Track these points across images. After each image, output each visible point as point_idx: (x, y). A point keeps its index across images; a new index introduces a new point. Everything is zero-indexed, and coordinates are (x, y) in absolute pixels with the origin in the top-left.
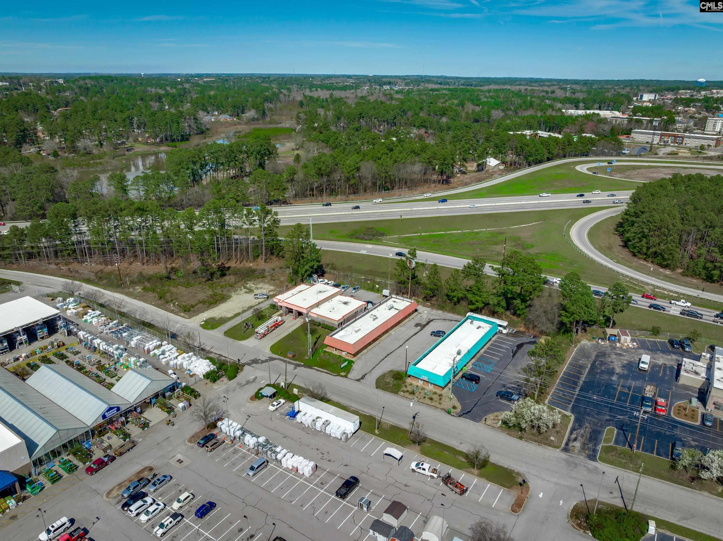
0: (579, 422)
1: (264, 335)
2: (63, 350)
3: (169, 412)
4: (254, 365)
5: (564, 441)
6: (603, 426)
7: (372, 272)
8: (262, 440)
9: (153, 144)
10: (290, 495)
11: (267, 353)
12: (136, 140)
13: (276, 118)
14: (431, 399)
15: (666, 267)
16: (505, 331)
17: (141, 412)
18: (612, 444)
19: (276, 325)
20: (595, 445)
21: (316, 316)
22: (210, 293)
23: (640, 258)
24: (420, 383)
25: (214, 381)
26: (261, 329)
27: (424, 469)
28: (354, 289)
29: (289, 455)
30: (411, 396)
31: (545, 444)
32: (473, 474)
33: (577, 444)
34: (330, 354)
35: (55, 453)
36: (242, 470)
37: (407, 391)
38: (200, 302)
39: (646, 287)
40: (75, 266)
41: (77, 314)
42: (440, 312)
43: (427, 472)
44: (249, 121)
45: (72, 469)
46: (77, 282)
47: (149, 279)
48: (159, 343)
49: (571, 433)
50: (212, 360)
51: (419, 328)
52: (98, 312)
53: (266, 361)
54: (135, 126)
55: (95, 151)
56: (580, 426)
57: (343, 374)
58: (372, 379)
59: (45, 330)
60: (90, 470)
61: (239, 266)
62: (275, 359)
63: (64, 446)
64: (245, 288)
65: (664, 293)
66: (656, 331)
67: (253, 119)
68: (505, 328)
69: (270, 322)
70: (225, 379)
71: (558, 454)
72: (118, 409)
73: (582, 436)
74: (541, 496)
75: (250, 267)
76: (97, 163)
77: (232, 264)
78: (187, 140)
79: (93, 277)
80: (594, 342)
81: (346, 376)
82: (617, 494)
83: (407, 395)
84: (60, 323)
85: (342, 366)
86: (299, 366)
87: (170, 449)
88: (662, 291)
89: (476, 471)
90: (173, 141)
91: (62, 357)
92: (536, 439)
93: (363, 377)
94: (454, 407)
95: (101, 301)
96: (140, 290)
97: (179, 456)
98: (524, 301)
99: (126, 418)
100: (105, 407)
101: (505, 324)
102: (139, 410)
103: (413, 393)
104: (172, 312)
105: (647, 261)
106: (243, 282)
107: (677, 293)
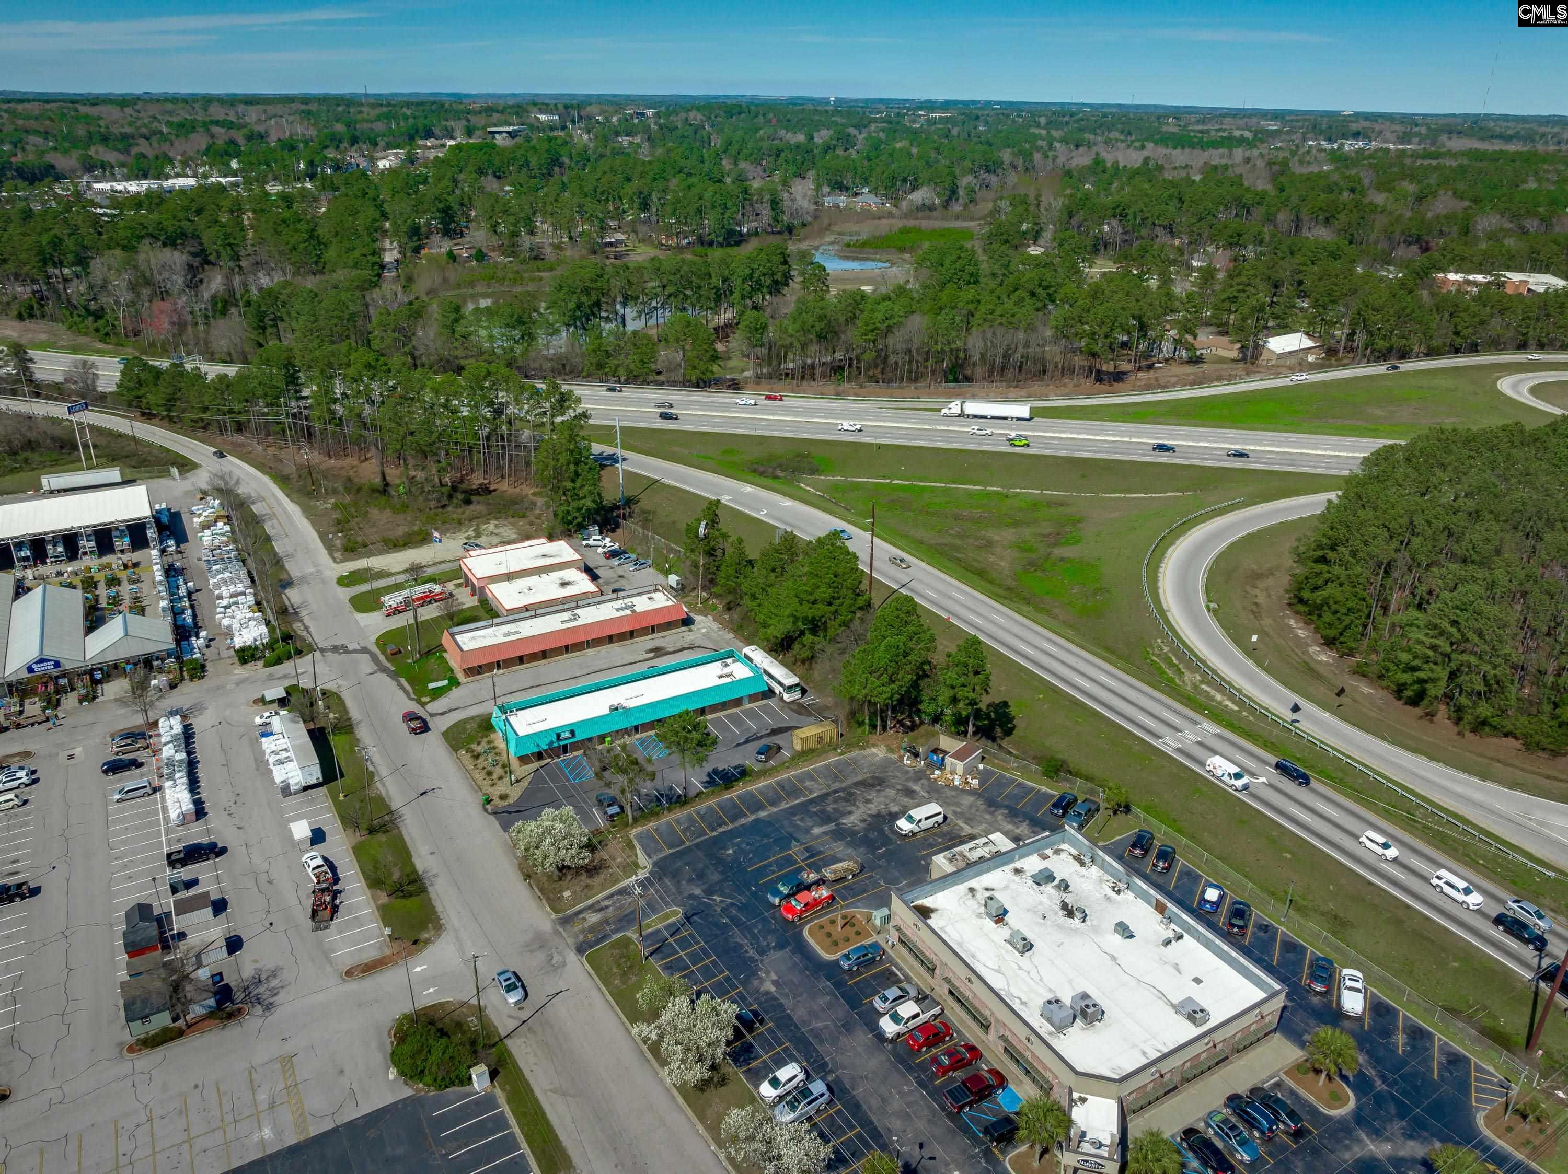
1: (396, 611)
2: (124, 574)
4: (329, 654)
5: (580, 907)
6: (671, 903)
9: (671, 247)
11: (370, 641)
12: (645, 240)
14: (490, 774)
16: (785, 700)
17: (98, 683)
19: (422, 601)
20: (618, 930)
21: (492, 597)
22: (416, 527)
23: (1297, 612)
25: (241, 662)
26: (393, 599)
28: (635, 564)
30: (468, 761)
31: (548, 899)
32: (377, 901)
33: (594, 918)
34: (443, 662)
37: (473, 752)
38: (385, 540)
39: (1188, 676)
41: (202, 525)
44: (912, 211)
47: (360, 490)
48: (243, 590)
49: (609, 897)
50: (275, 629)
51: (652, 655)
52: (228, 528)
53: (355, 651)
54: (653, 210)
57: (425, 699)
58: (450, 721)
59: (127, 540)
61: (511, 490)
62: (366, 652)
65: (1212, 699)
66: (1051, 769)
67: (923, 208)
69: (420, 590)
70: (261, 663)
71: (546, 922)
72: (58, 665)
73: (619, 908)
74: (420, 969)
78: (738, 243)
81: (424, 704)
83: (467, 757)
84: (150, 534)
85: (431, 686)
86: (384, 670)
87: (80, 737)
89: (386, 899)
90: (711, 244)
91: (112, 582)
92: (545, 887)
93: (445, 713)
94: (504, 798)
97: (77, 750)
99: (69, 684)
100: (38, 652)
102: (99, 675)
103: (477, 756)
104: (330, 548)
106: (483, 519)
107: (1240, 703)
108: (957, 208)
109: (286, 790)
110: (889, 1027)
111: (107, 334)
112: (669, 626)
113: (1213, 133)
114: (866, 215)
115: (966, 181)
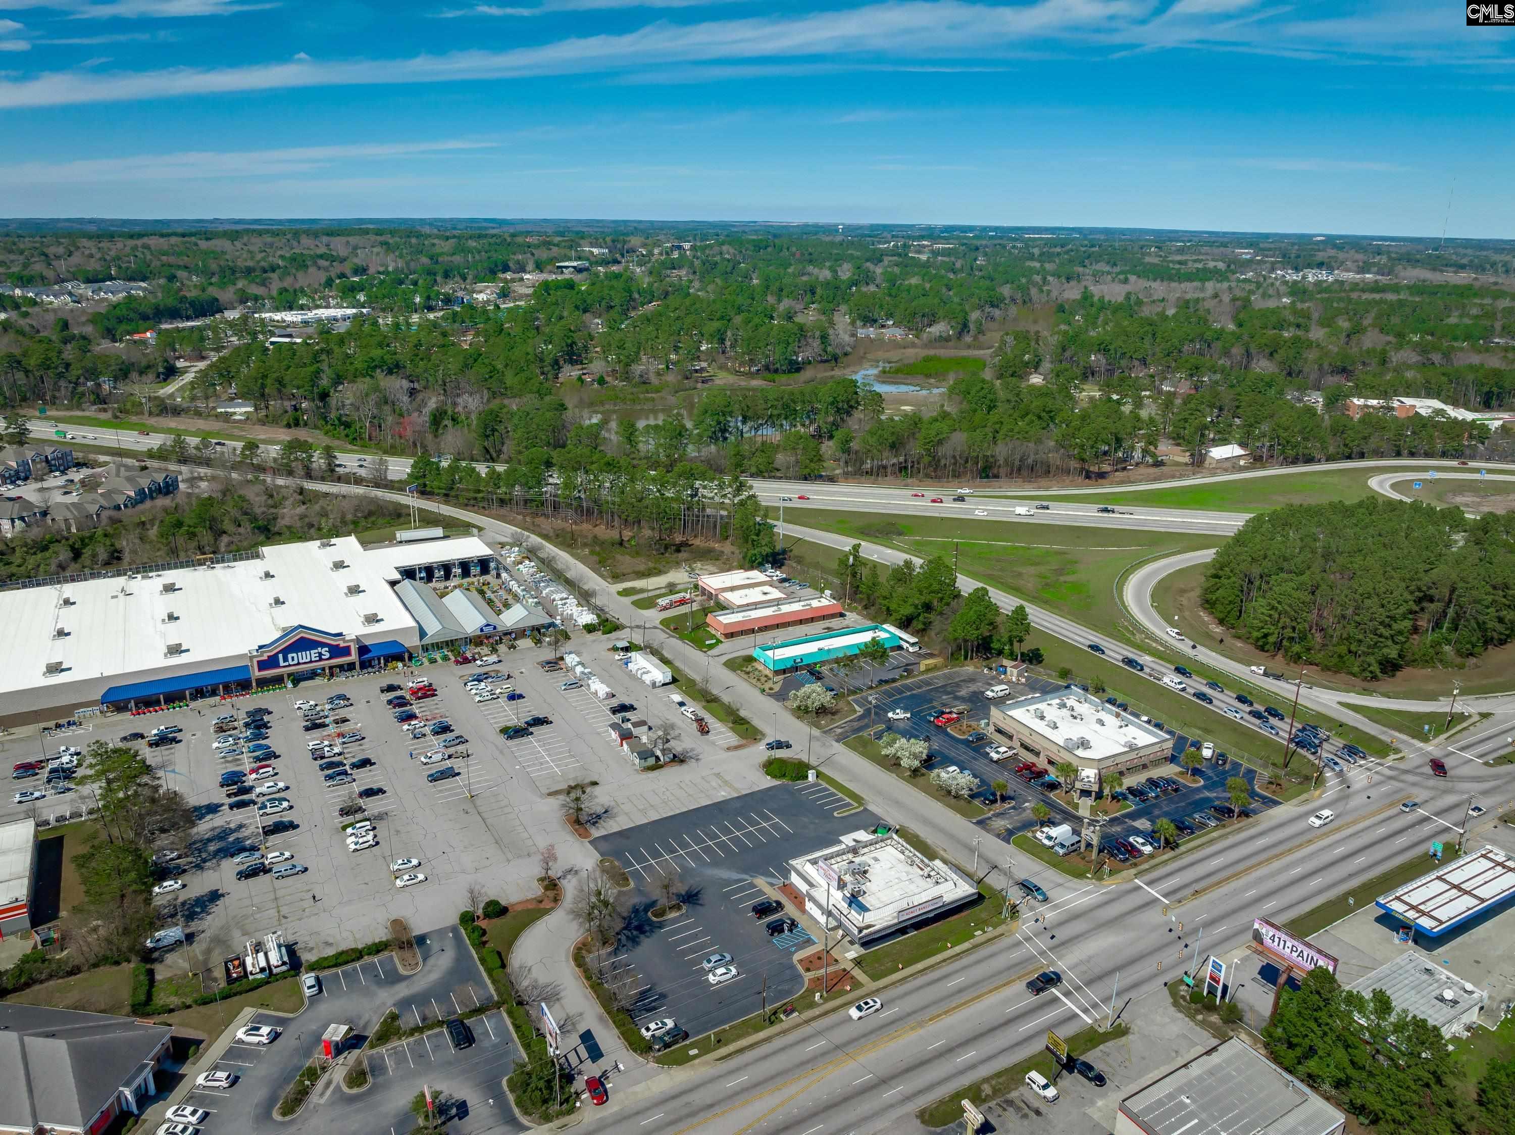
0: (861, 718)
1: (665, 608)
2: (485, 588)
3: (535, 642)
4: (634, 628)
5: (832, 727)
8: (586, 671)
9: (744, 374)
11: (657, 623)
12: (723, 367)
15: (1221, 622)
16: (911, 650)
17: (515, 639)
18: (867, 735)
19: (682, 602)
20: (854, 734)
21: (722, 598)
22: (651, 566)
23: (1204, 608)
24: (762, 667)
25: (590, 631)
26: (663, 602)
28: (800, 586)
29: (599, 683)
30: (746, 676)
31: (813, 725)
32: (727, 726)
33: (840, 730)
35: (438, 646)
37: (745, 671)
38: (635, 572)
40: (540, 520)
41: (514, 562)
44: (930, 341)
45: (446, 658)
46: (526, 533)
47: (602, 543)
48: (567, 596)
49: (844, 723)
50: (598, 616)
52: (533, 564)
54: (728, 343)
55: (654, 380)
56: (858, 720)
57: (704, 649)
58: (725, 658)
59: (478, 569)
60: (457, 662)
61: (702, 545)
62: (657, 628)
63: (447, 642)
64: (690, 566)
66: (1063, 674)
67: (943, 340)
68: (913, 644)
69: (677, 597)
70: (600, 633)
72: (495, 628)
73: (851, 727)
75: (712, 548)
76: (647, 399)
77: (697, 542)
78: (798, 370)
79: (551, 534)
81: (704, 651)
83: (742, 674)
84: (492, 565)
85: (707, 643)
86: (673, 637)
89: (733, 726)
90: (776, 371)
91: (482, 592)
92: (809, 718)
93: (719, 656)
94: (772, 689)
95: (542, 555)
96: (587, 552)
97: (523, 670)
99: (501, 639)
100: (484, 622)
101: (913, 640)
102: (513, 636)
103: (748, 673)
104: (602, 576)
106: (691, 561)
107: (1166, 647)
108: (968, 339)
109: (654, 685)
110: (995, 756)
111: (355, 439)
112: (833, 616)
113: (1190, 264)
114: (894, 344)
115: (975, 315)
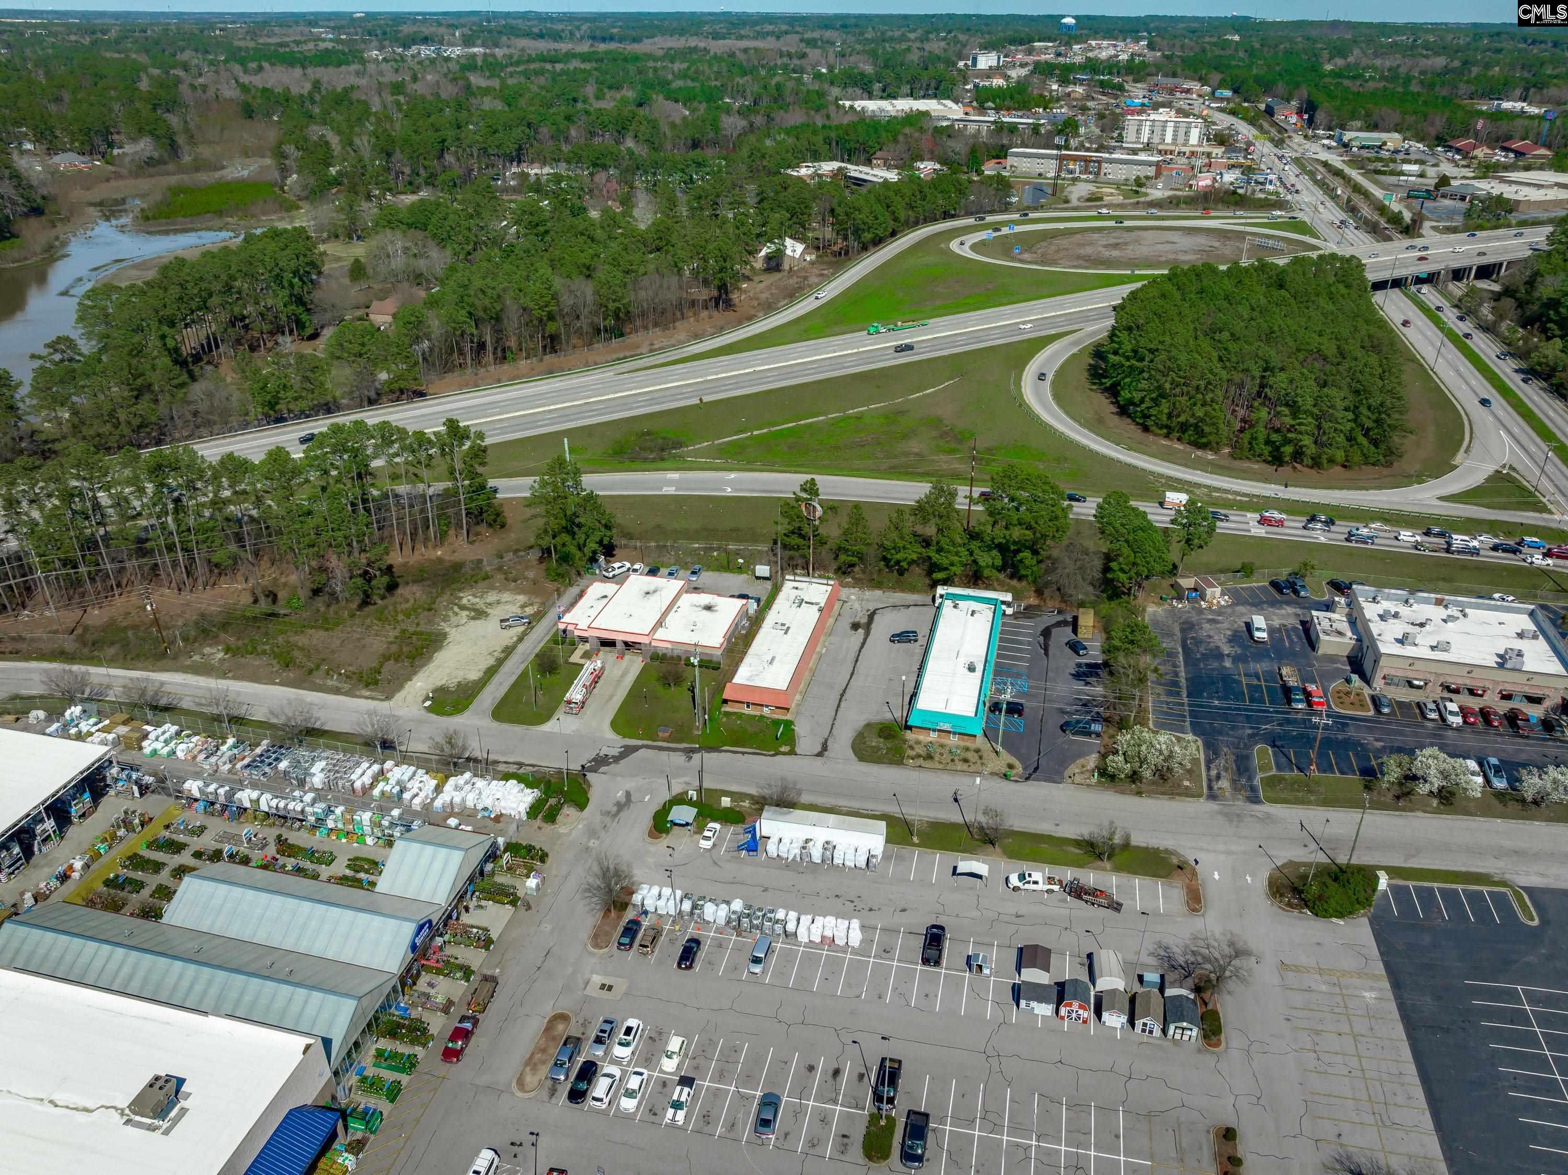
0: (1212, 748)
1: (583, 704)
2: (160, 832)
3: (513, 903)
4: (603, 769)
5: (1205, 784)
6: (1248, 747)
7: (707, 533)
8: (737, 906)
10: (848, 984)
11: (612, 739)
13: (205, 151)
14: (966, 761)
16: (1009, 611)
18: (1274, 772)
19: (596, 679)
20: (1250, 779)
21: (669, 646)
22: (392, 634)
23: (1156, 435)
24: (933, 736)
26: (576, 694)
27: (1036, 883)
28: (694, 573)
29: (806, 919)
30: (928, 764)
31: (1179, 795)
32: (1104, 869)
33: (1224, 784)
34: (740, 716)
36: (734, 968)
37: (919, 756)
38: (386, 658)
41: (121, 742)
42: (878, 593)
43: (1042, 886)
44: (139, 167)
45: (408, 1064)
48: (376, 767)
49: (1208, 769)
50: (520, 778)
51: (861, 631)
52: (169, 728)
53: (622, 756)
56: (1216, 754)
57: (784, 749)
58: (842, 746)
59: (87, 798)
62: (636, 749)
63: (371, 1024)
64: (463, 608)
66: (1246, 570)
67: (151, 162)
68: (1009, 604)
69: (585, 676)
70: (570, 811)
71: (1203, 806)
72: (430, 924)
73: (1226, 770)
74: (1216, 876)
75: (440, 560)
77: (396, 558)
80: (1167, 607)
81: (792, 752)
82: (1313, 846)
83: (920, 761)
85: (778, 734)
86: (693, 751)
87: (570, 970)
88: (1224, 496)
89: (1107, 865)
91: (172, 847)
92: (1163, 789)
93: (825, 747)
94: (1011, 766)
96: (221, 655)
97: (597, 979)
98: (1035, 552)
101: (1008, 597)
103: (929, 757)
104: (337, 691)
105: (1171, 440)
106: (446, 597)
110: (1455, 721)
